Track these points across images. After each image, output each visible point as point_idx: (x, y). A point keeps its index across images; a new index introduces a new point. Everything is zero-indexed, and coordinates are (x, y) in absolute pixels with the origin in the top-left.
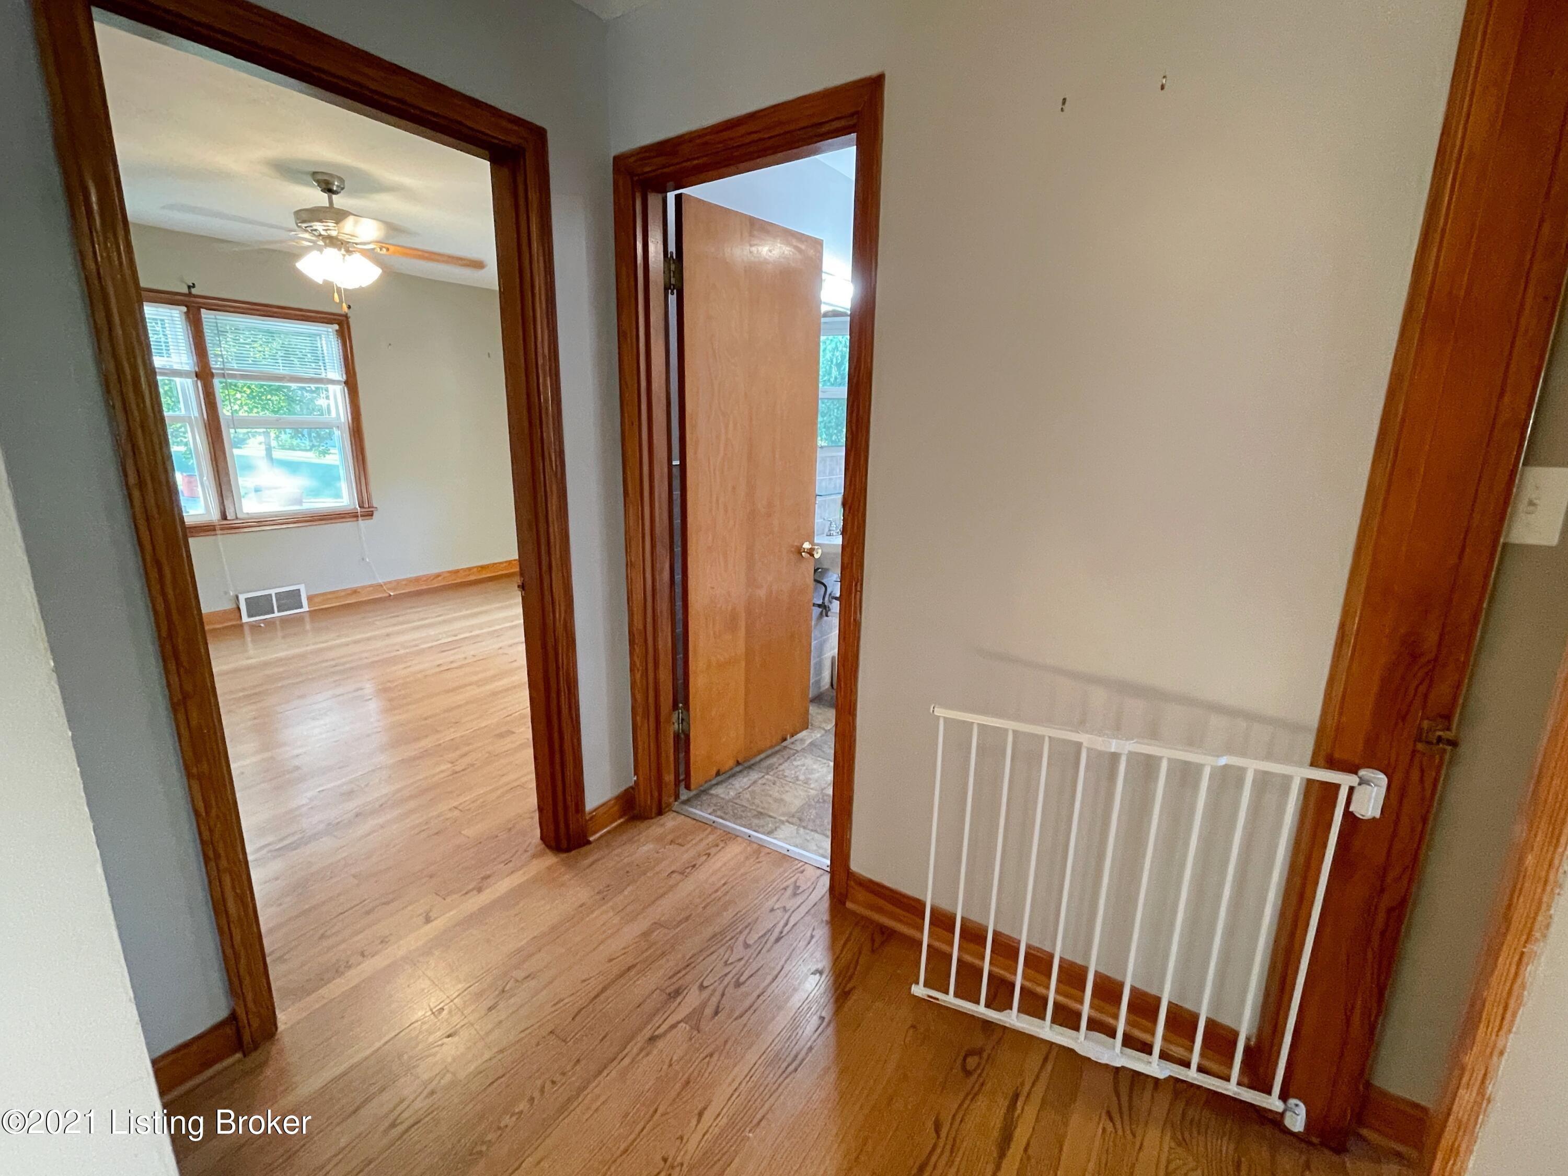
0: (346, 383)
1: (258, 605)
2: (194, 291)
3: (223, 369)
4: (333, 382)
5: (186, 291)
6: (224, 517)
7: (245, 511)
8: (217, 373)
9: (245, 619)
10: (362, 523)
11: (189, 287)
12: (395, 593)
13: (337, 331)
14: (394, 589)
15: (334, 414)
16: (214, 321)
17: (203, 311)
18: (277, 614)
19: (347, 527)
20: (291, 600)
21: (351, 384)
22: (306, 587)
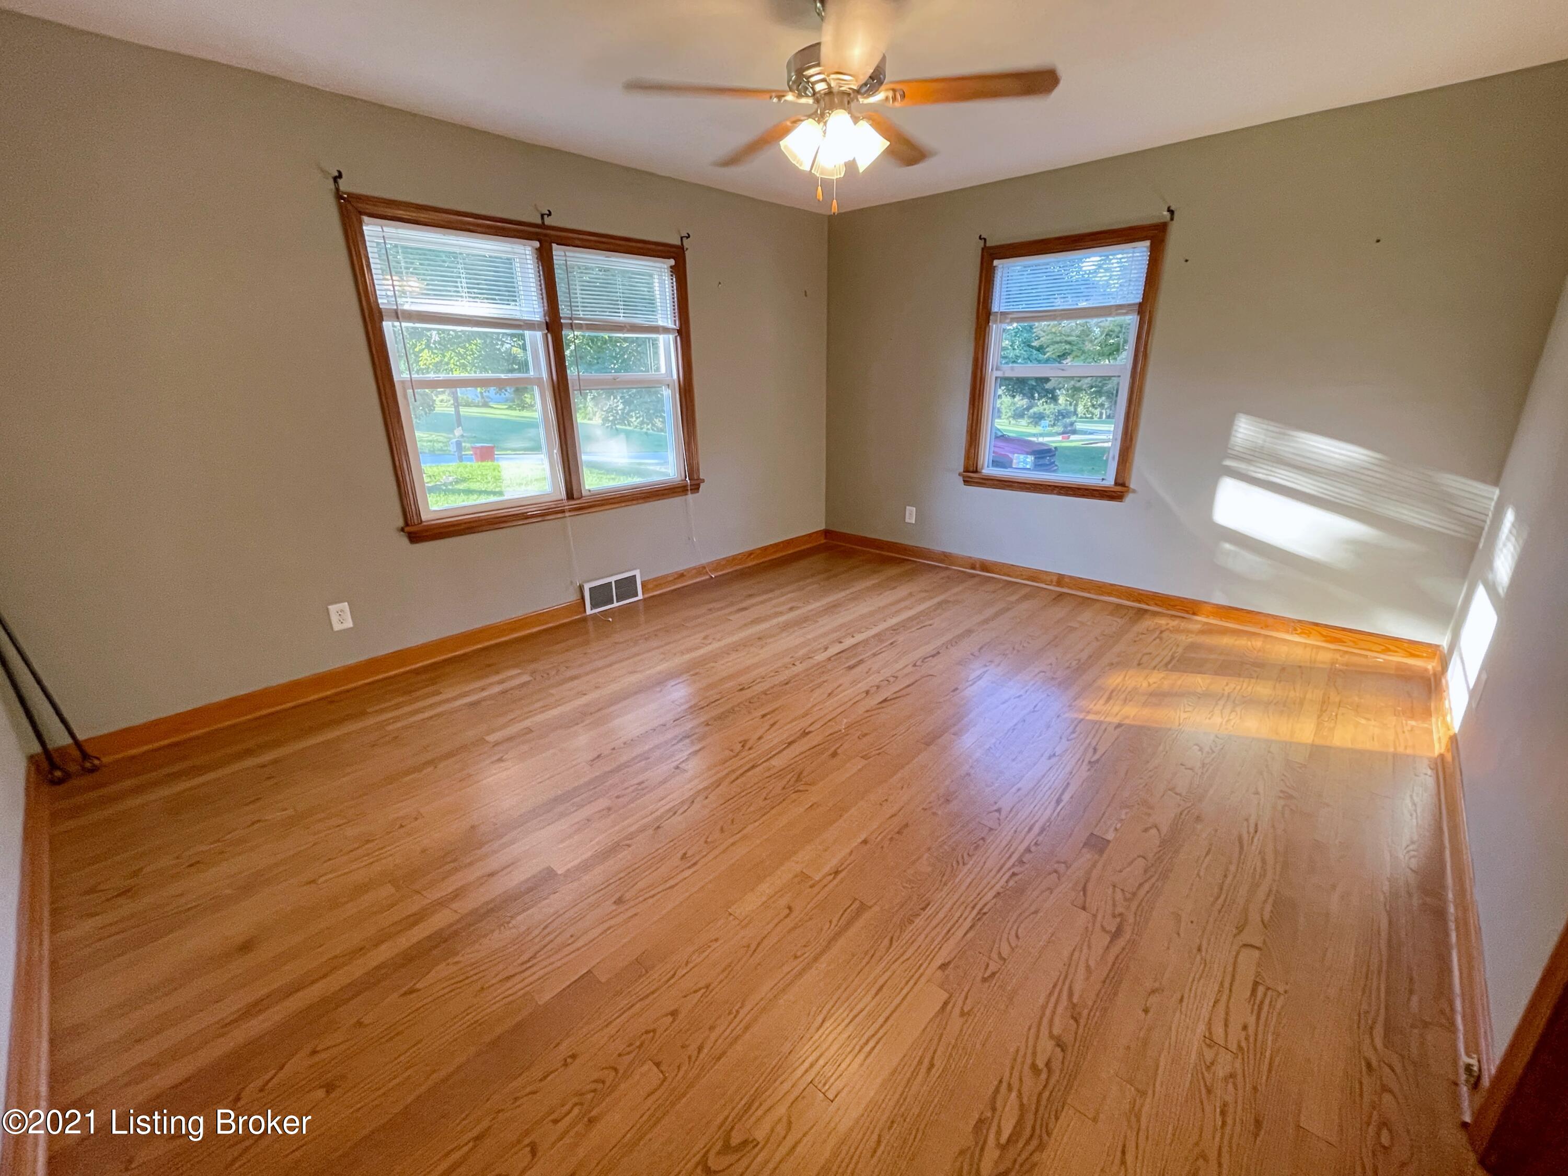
0: (679, 332)
1: (601, 595)
2: (548, 221)
3: (571, 319)
4: (666, 330)
5: (538, 221)
6: (570, 496)
7: (587, 487)
8: (565, 323)
9: (589, 611)
10: (690, 497)
11: (542, 216)
12: (717, 574)
13: (671, 267)
14: (715, 570)
15: (663, 370)
16: (564, 258)
17: (554, 245)
18: (616, 604)
19: (676, 502)
20: (626, 588)
21: (683, 333)
22: (641, 572)
